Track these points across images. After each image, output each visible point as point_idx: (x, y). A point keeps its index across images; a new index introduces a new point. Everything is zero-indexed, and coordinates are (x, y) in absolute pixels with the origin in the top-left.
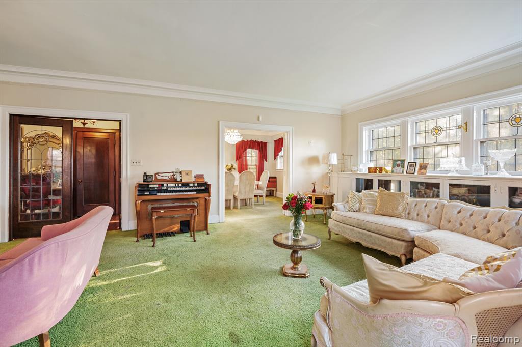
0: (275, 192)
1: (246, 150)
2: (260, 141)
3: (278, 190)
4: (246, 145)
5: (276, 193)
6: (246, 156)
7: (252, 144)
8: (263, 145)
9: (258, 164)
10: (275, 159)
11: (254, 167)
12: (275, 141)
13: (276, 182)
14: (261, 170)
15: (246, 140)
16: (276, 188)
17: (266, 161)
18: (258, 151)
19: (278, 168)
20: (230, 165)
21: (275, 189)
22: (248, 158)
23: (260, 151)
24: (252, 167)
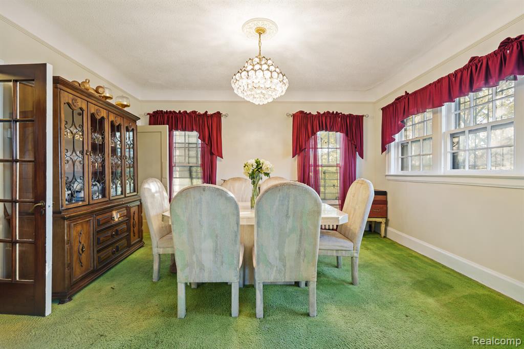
0: (383, 226)
1: (314, 133)
2: (346, 113)
3: (390, 223)
4: (316, 123)
5: (386, 230)
6: (315, 148)
7: (330, 121)
8: (355, 121)
9: (341, 163)
10: (384, 149)
11: (334, 169)
12: (383, 109)
13: (385, 203)
14: (348, 177)
15: (315, 113)
16: (386, 218)
17: (362, 156)
18: (342, 134)
19: (392, 172)
20: (253, 162)
21: (382, 220)
22: (319, 151)
23: (347, 135)
24: (330, 169)
